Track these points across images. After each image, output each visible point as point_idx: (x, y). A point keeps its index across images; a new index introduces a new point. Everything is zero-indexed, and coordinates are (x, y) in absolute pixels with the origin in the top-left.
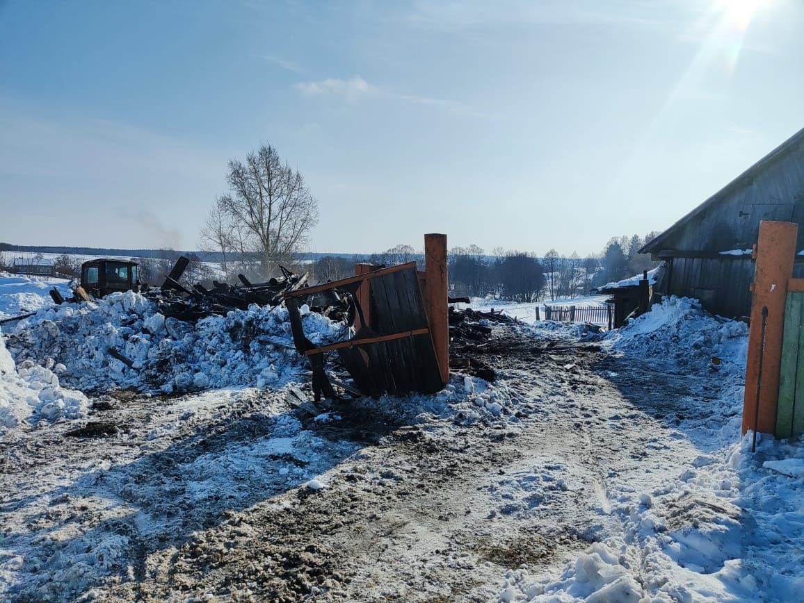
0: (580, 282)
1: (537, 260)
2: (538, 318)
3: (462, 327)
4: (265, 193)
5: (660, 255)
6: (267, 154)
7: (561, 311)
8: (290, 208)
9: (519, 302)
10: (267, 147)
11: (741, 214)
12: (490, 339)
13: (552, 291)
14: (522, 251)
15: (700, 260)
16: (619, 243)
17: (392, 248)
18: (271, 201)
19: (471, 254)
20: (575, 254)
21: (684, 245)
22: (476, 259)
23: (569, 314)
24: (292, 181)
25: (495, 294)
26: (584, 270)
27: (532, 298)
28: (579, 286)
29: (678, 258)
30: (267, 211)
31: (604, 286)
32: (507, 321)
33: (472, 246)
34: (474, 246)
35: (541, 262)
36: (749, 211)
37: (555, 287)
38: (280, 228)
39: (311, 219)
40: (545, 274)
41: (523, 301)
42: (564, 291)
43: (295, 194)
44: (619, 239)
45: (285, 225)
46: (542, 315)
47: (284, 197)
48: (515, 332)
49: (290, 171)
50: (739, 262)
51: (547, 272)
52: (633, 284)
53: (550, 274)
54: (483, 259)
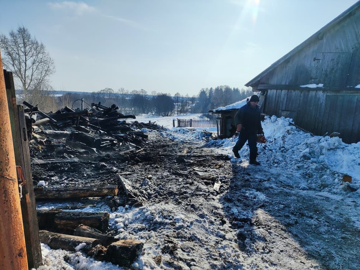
0: (189, 107)
1: (171, 97)
2: (174, 126)
3: (129, 135)
4: (22, 54)
5: (258, 88)
6: (22, 31)
7: (185, 122)
8: (38, 63)
9: (163, 116)
10: (22, 27)
11: (315, 59)
12: (147, 142)
13: (178, 111)
14: (164, 93)
15: (287, 91)
16: (205, 91)
17: (103, 90)
18: (26, 59)
19: (141, 94)
20: (187, 95)
21: (274, 81)
22: (144, 96)
23: (189, 123)
24: (39, 48)
25: (152, 112)
26: (191, 102)
27: (169, 114)
28: (189, 109)
29: (271, 89)
30: (23, 64)
31: (216, 109)
32: (158, 128)
33: (141, 90)
34: (143, 90)
35: (173, 98)
36: (321, 58)
37: (179, 109)
38: (32, 74)
39: (50, 70)
40: (175, 104)
41: (165, 115)
42: (183, 111)
43: (40, 56)
44: (205, 89)
45: (35, 73)
46: (176, 124)
47: (34, 57)
48: (162, 136)
49: (37, 43)
50: (313, 93)
51: (175, 103)
52: (234, 108)
53: (177, 103)
54: (147, 96)
